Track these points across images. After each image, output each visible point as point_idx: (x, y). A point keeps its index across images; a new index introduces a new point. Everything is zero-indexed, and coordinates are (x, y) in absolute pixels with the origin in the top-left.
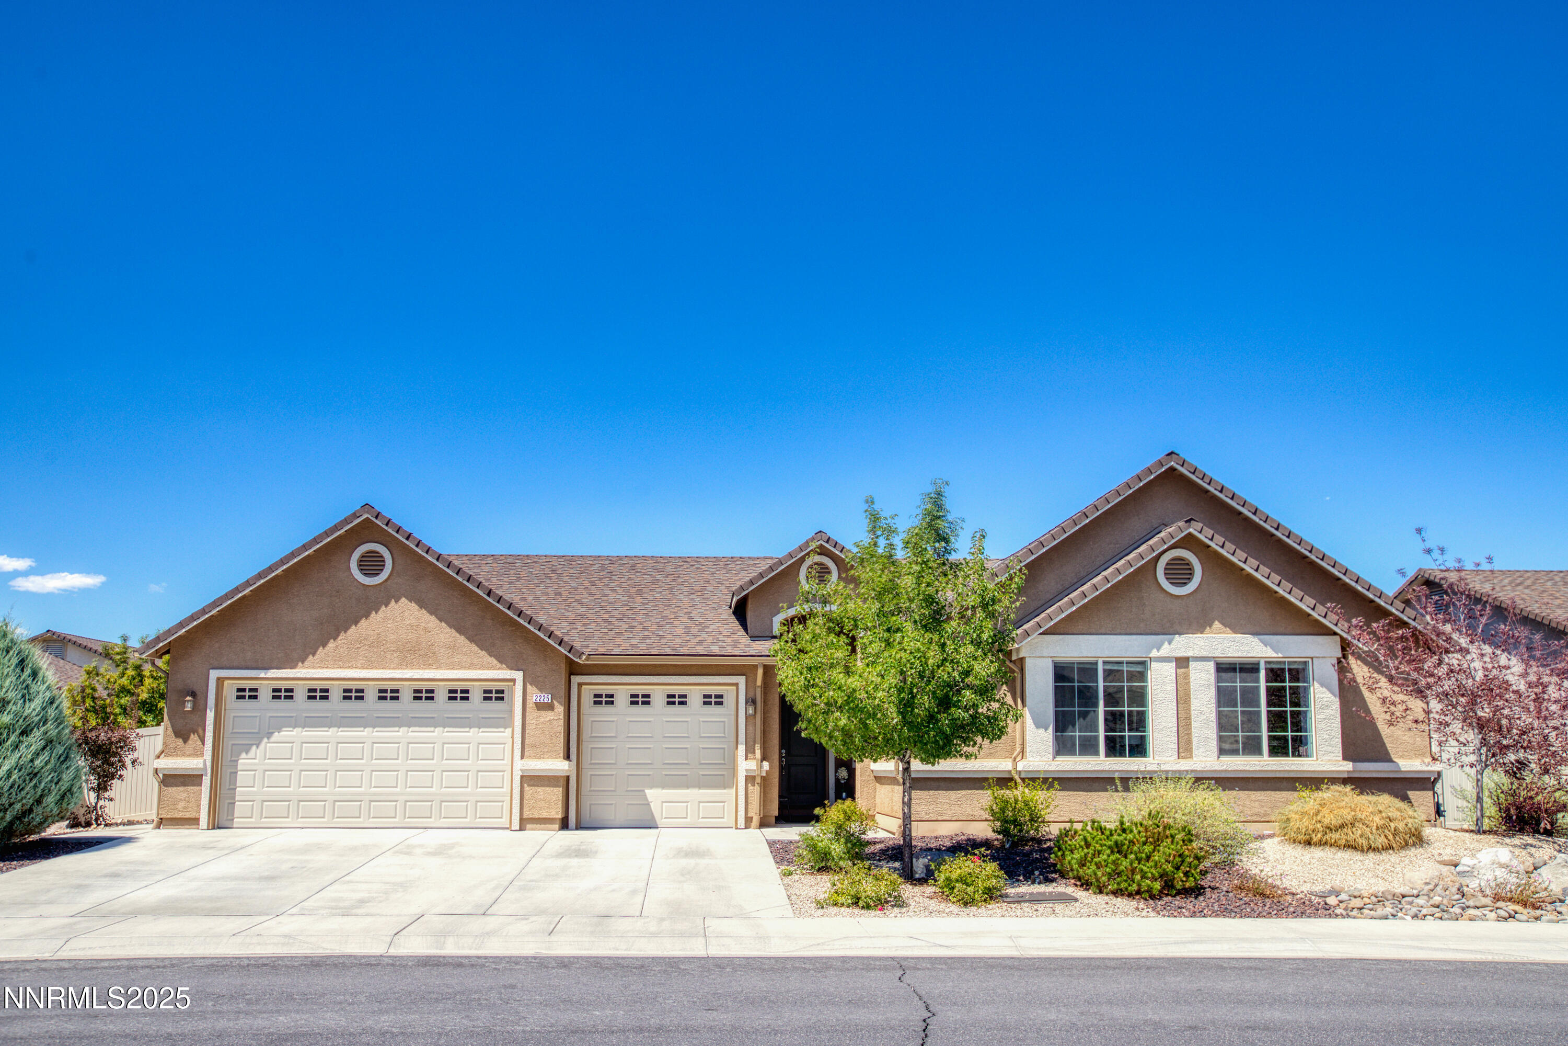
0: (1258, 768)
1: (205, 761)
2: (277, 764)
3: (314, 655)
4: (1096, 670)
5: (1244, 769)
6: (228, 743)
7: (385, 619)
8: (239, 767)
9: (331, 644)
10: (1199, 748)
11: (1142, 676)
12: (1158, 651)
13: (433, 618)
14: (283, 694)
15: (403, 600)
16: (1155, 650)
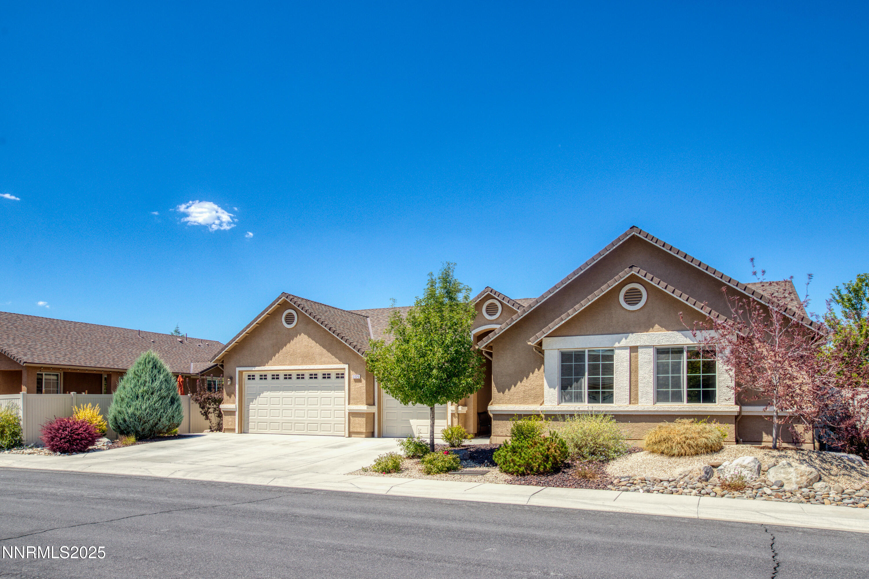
0: (677, 410)
1: (236, 405)
2: (264, 407)
3: (271, 360)
4: (584, 355)
5: (668, 410)
6: (246, 398)
7: (296, 343)
8: (250, 408)
9: (277, 355)
10: (642, 398)
11: (610, 358)
12: (619, 343)
13: (314, 342)
14: (263, 377)
15: (302, 334)
16: (617, 343)
